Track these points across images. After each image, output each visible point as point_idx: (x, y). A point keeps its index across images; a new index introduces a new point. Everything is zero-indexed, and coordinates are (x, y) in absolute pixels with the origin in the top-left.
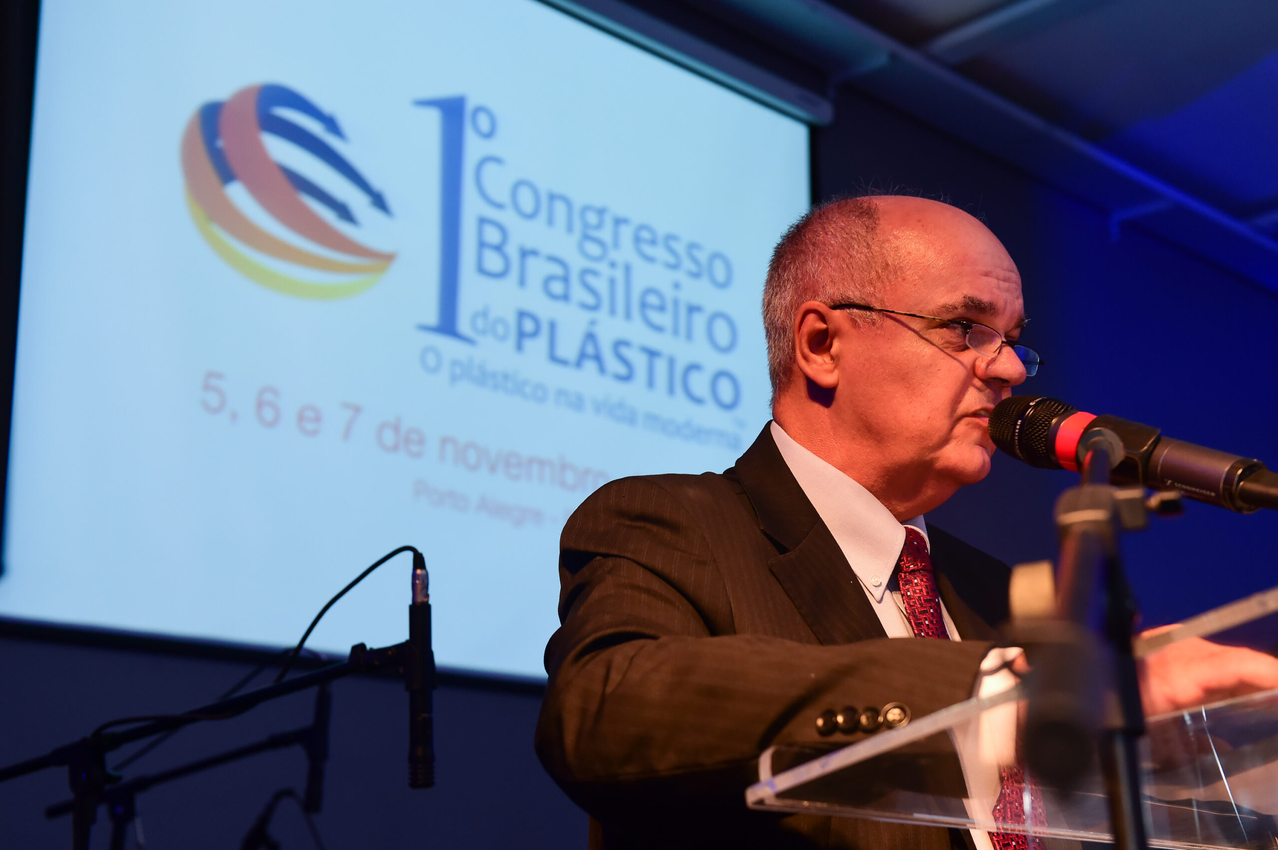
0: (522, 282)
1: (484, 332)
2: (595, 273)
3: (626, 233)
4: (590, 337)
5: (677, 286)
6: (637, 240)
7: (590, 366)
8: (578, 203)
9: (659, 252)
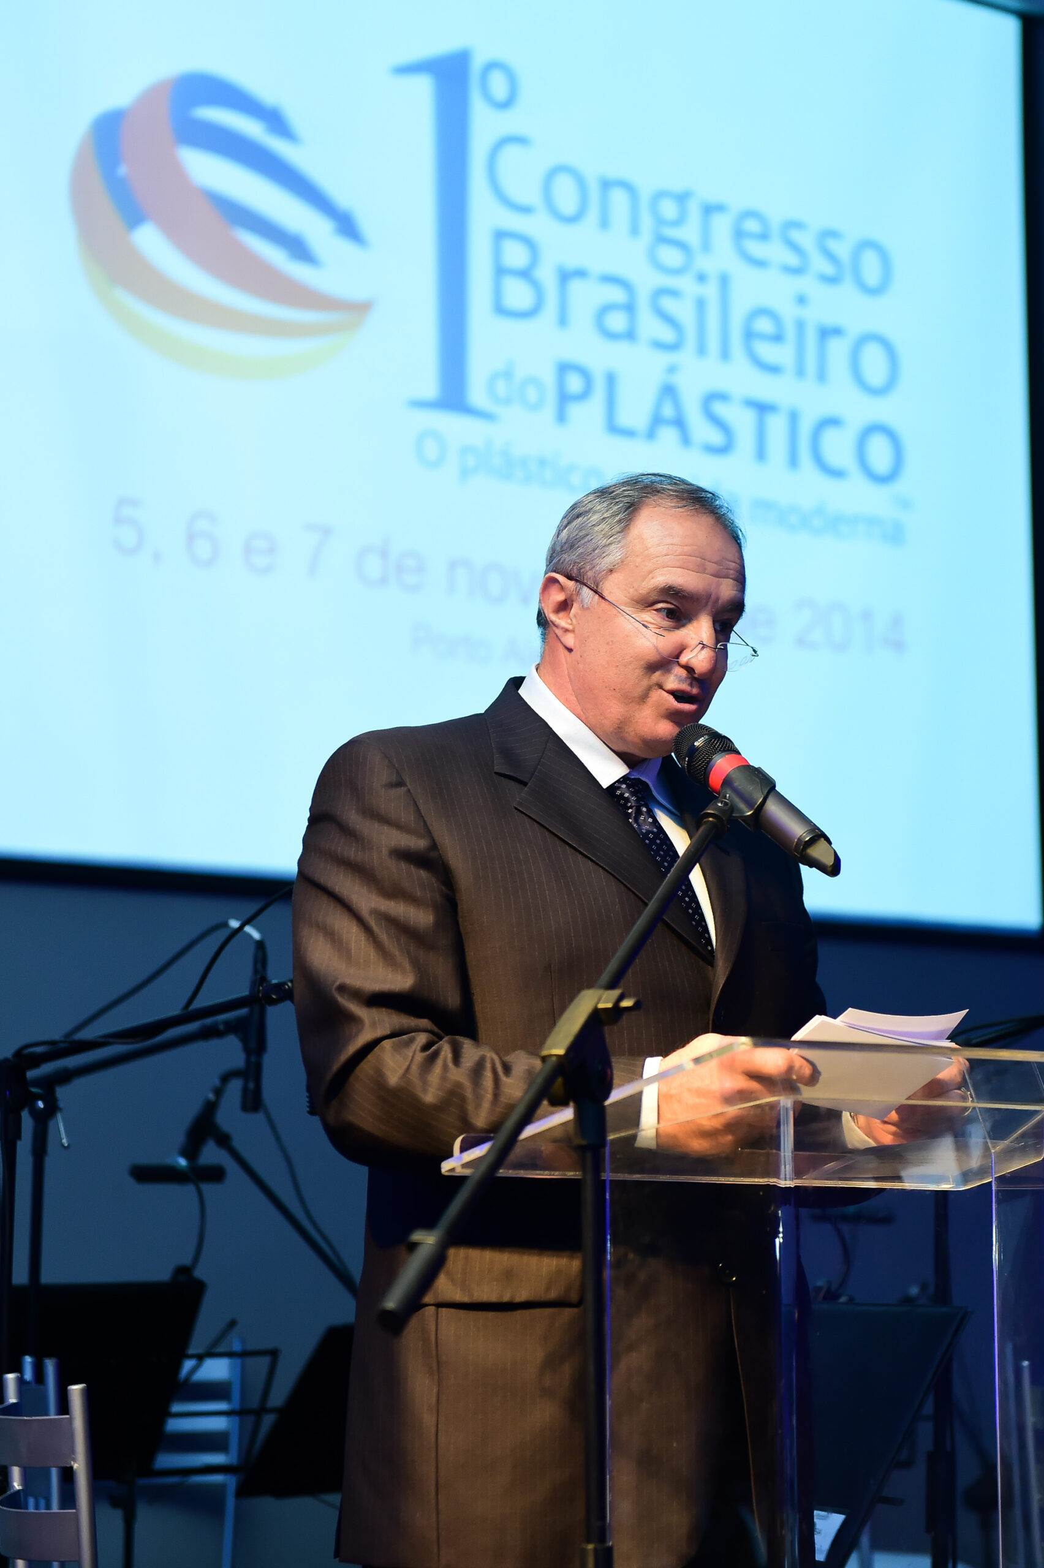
0: (563, 320)
1: (507, 401)
2: (674, 293)
3: (722, 225)
4: (669, 391)
5: (801, 300)
6: (739, 234)
7: (668, 435)
8: (646, 189)
9: (775, 252)
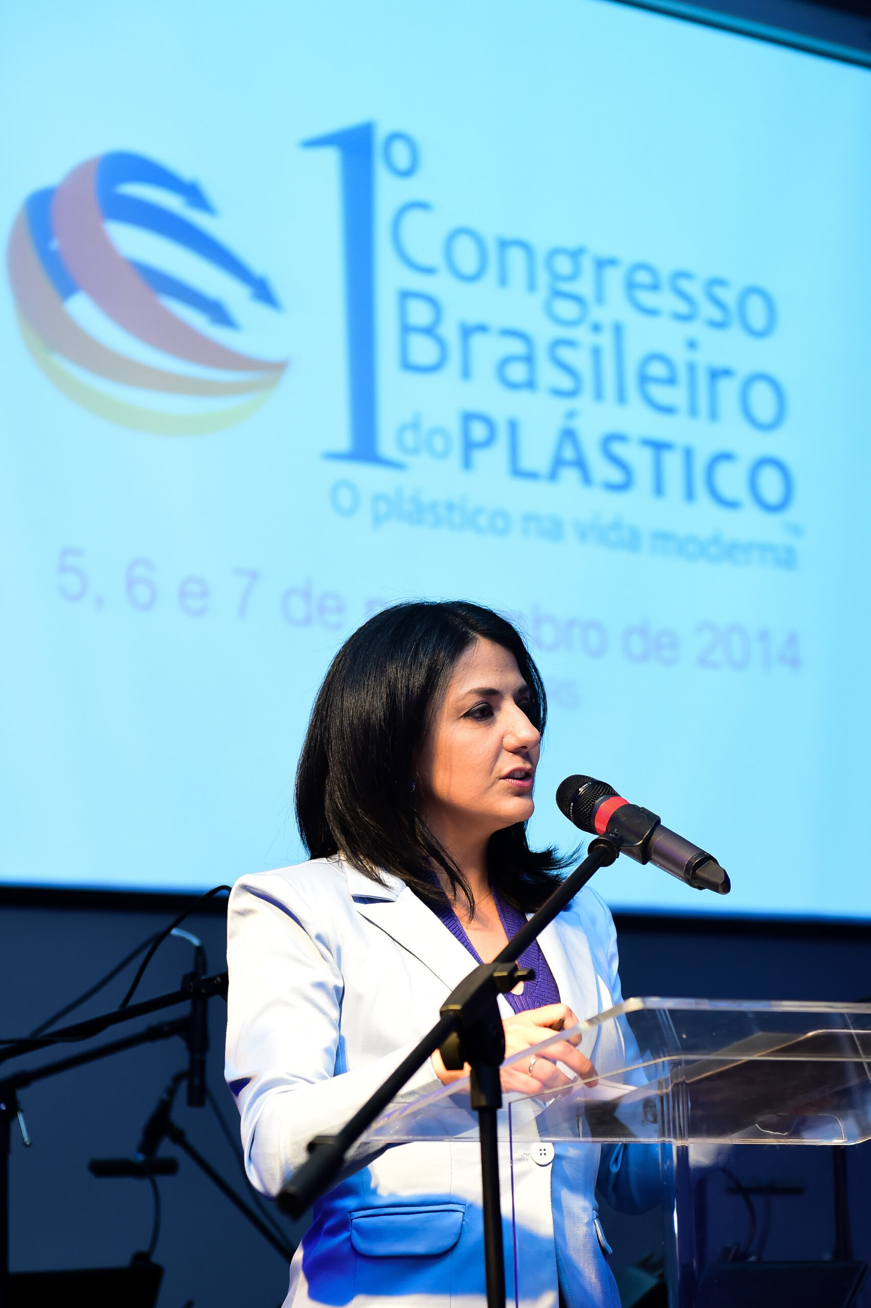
0: (466, 373)
1: (415, 451)
2: (570, 343)
3: (614, 278)
4: (569, 435)
5: (692, 345)
6: (631, 286)
7: (570, 475)
8: (541, 248)
9: (666, 301)
